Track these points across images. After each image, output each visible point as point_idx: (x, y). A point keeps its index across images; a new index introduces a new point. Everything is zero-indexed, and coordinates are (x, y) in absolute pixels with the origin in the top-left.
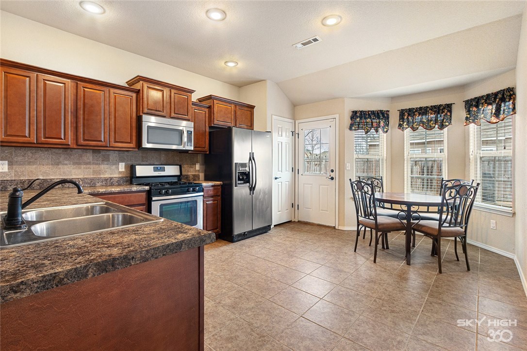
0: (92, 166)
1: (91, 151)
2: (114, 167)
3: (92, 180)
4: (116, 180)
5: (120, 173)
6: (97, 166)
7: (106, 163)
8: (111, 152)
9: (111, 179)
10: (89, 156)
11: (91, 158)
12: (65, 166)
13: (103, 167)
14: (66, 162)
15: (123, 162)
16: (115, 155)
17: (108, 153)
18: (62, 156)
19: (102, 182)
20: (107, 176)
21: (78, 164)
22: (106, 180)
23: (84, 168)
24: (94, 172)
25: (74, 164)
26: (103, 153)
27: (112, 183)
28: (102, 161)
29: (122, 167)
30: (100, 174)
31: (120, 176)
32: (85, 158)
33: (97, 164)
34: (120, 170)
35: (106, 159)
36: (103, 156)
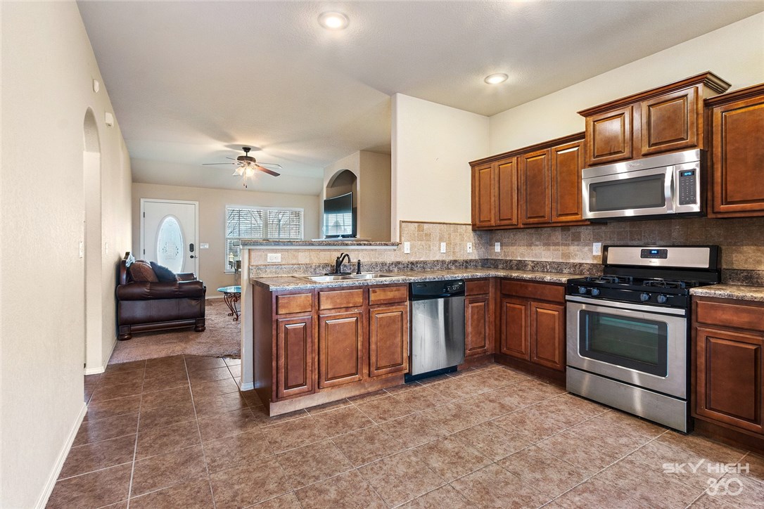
0: (561, 248)
1: (560, 229)
2: (586, 249)
3: (559, 264)
4: (588, 267)
5: (595, 257)
6: (566, 248)
7: (576, 243)
8: (583, 227)
9: (580, 266)
10: (558, 236)
11: (560, 237)
12: (537, 248)
13: (573, 249)
14: (537, 243)
15: (598, 241)
16: (588, 231)
17: (579, 229)
18: (534, 236)
19: (570, 268)
20: (577, 261)
21: (547, 244)
22: (574, 265)
23: (553, 250)
24: (564, 255)
25: (545, 244)
26: (573, 230)
27: (582, 271)
28: (572, 240)
29: (597, 248)
30: (569, 258)
31: (595, 262)
32: (554, 238)
33: (566, 245)
34: (595, 253)
35: (576, 239)
36: (573, 234)
